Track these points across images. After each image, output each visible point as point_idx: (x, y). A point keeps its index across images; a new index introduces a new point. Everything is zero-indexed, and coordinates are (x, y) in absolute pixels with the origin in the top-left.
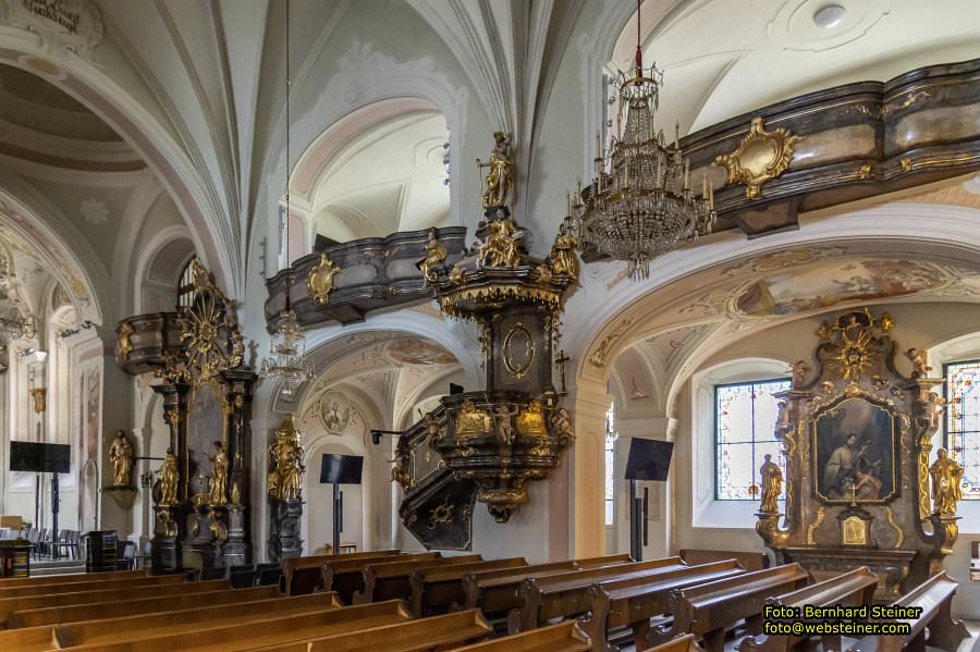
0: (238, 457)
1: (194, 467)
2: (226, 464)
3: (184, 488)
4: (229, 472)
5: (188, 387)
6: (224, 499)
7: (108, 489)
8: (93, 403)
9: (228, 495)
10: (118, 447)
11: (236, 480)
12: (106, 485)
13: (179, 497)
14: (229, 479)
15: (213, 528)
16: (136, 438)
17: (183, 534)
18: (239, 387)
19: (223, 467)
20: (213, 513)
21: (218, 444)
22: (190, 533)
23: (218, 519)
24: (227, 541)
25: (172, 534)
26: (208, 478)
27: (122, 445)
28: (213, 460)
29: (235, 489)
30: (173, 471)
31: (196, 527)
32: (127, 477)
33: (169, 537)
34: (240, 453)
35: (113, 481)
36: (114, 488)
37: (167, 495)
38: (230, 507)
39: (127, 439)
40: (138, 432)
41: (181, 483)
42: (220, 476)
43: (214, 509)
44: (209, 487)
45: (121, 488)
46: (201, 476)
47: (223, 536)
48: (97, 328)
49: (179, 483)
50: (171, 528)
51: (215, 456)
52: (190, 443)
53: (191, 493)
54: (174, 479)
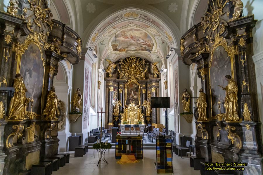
0: (245, 84)
1: (215, 98)
2: (236, 90)
3: (210, 111)
4: (239, 95)
5: (209, 54)
6: (236, 117)
7: (182, 114)
8: (176, 80)
9: (240, 114)
10: (185, 96)
11: (245, 101)
12: (181, 113)
13: (208, 116)
14: (239, 101)
15: (230, 137)
16: (191, 92)
17: (211, 139)
18: (241, 32)
19: (233, 93)
20: (229, 127)
21: (229, 77)
22: (216, 139)
23: (233, 132)
24: (242, 150)
25: (205, 138)
26: (223, 103)
27: (186, 95)
28: (226, 89)
29: (246, 108)
30: (203, 101)
31: (218, 135)
32: (189, 108)
33: (203, 140)
34: (246, 81)
35: (184, 111)
36: (183, 114)
37: (201, 115)
38: (242, 123)
39: (188, 92)
40: (192, 89)
41: (208, 108)
42: (232, 99)
43: (230, 124)
44: (224, 109)
45: (186, 113)
46: (219, 103)
47: (238, 145)
48: (175, 49)
49: (207, 108)
50: (204, 135)
51: (227, 87)
52: (212, 85)
53: (214, 114)
54: (204, 106)
